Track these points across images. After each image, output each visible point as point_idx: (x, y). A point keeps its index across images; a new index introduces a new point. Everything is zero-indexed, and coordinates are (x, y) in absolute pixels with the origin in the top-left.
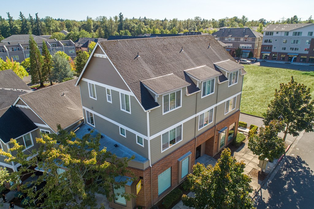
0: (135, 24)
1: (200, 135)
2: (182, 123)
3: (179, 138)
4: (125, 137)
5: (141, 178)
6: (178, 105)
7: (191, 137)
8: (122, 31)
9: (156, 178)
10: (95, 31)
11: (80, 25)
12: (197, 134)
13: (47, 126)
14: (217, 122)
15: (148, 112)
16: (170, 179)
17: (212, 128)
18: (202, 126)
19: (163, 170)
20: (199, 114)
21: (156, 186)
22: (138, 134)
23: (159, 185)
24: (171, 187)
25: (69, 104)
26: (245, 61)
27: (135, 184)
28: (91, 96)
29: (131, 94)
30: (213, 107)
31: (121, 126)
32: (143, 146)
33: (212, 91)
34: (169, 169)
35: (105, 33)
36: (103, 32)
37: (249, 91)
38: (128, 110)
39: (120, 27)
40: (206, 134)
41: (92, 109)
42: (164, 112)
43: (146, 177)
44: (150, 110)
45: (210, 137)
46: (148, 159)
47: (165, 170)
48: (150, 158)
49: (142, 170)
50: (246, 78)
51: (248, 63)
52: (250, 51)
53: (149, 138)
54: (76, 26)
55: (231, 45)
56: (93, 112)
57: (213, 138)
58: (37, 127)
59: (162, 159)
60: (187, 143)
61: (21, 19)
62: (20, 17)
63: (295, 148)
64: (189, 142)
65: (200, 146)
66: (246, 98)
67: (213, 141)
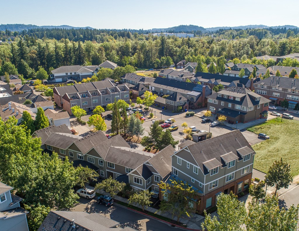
0: (177, 48)
1: (227, 185)
2: (218, 179)
3: (216, 185)
4: (194, 183)
5: (200, 199)
6: (217, 172)
7: (222, 185)
8: (163, 57)
9: (206, 200)
10: (133, 54)
11: (117, 47)
12: (225, 184)
13: (159, 175)
14: (236, 179)
15: (205, 176)
16: (211, 202)
17: (233, 182)
18: (231, 179)
19: (209, 197)
20: (226, 175)
21: (205, 204)
22: (200, 182)
23: (207, 204)
24: (211, 206)
25: (164, 163)
26: (287, 115)
27: (198, 201)
28: (178, 163)
29: (199, 167)
30: (234, 172)
31: (192, 178)
32: (202, 187)
33: (234, 165)
34: (211, 198)
35: (144, 58)
36: (142, 56)
37: (274, 153)
38: (197, 173)
39: (161, 53)
40: (230, 184)
41: (178, 168)
42: (211, 175)
43: (202, 199)
44: (206, 175)
45: (232, 186)
46: (203, 192)
47: (209, 198)
48: (204, 192)
49: (201, 196)
50: (279, 139)
51: (290, 118)
52: (296, 103)
53: (205, 185)
54: (114, 49)
55: (279, 94)
56: (178, 170)
57: (234, 186)
58: (153, 174)
59: (209, 193)
60: (220, 188)
61: (65, 47)
62: (64, 45)
63: (282, 196)
64: (221, 187)
65: (227, 189)
66: (269, 159)
67: (234, 188)
